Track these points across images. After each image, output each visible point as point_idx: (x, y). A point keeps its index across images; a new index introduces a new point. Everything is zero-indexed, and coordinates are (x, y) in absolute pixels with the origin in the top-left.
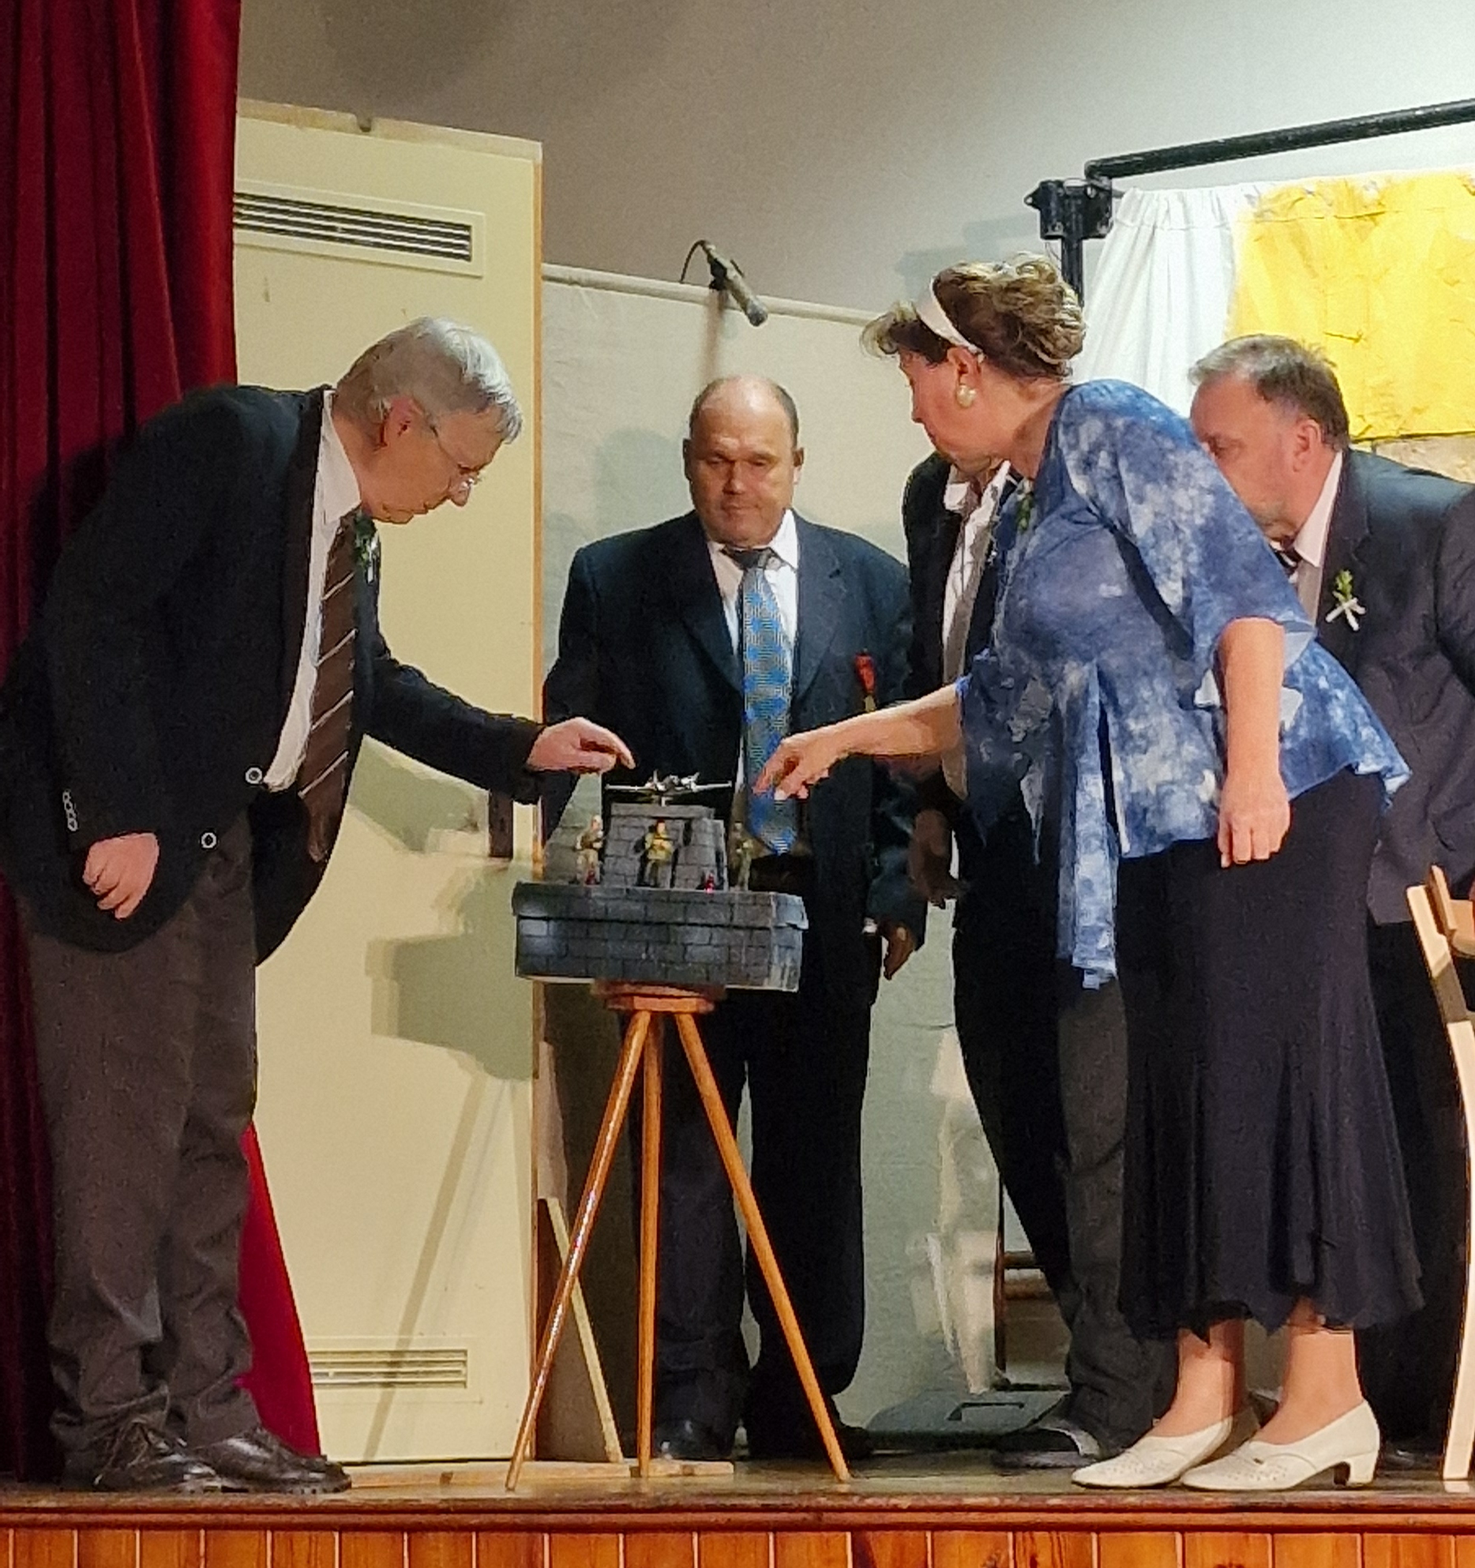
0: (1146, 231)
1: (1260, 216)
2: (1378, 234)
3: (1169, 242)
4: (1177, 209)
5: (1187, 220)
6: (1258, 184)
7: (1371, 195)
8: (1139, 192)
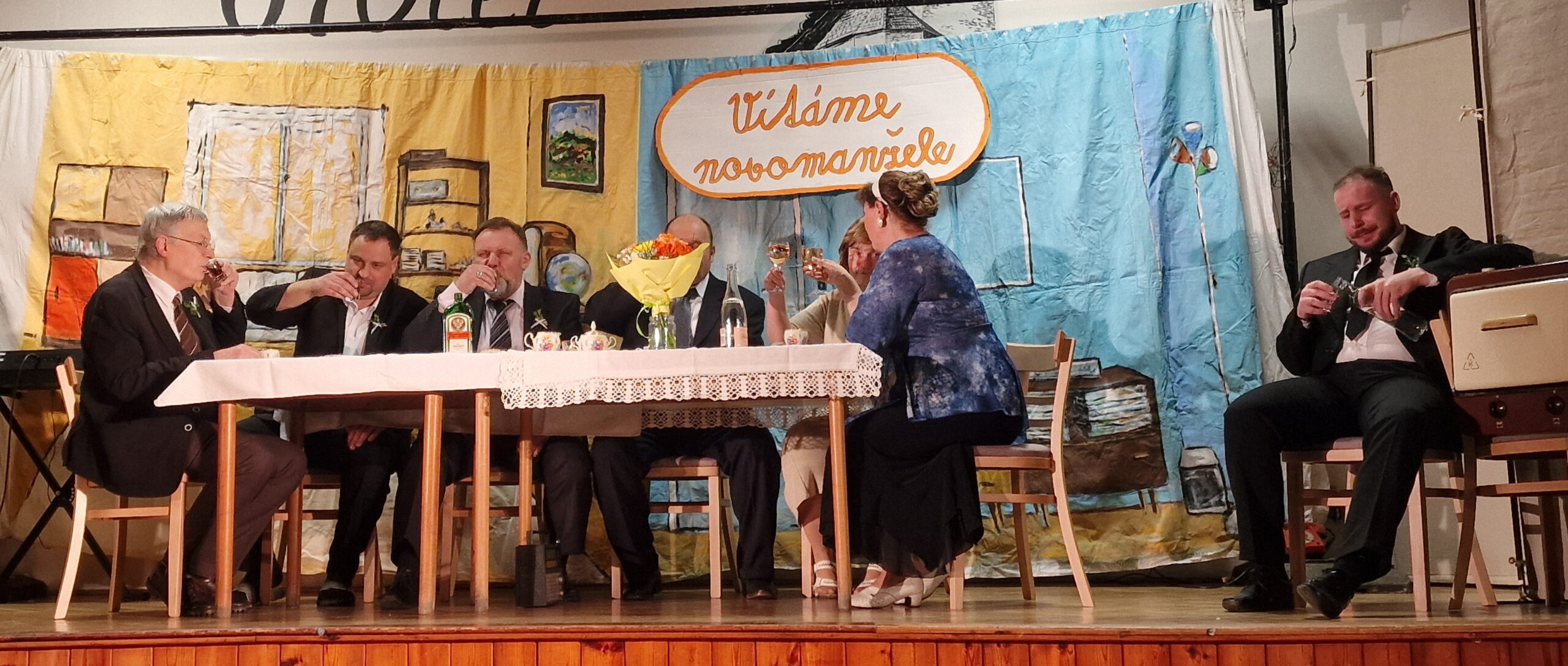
0: (11, 66)
1: (64, 65)
2: (117, 79)
3: (22, 72)
4: (26, 57)
5: (31, 63)
6: (65, 52)
7: (115, 62)
8: (9, 48)
